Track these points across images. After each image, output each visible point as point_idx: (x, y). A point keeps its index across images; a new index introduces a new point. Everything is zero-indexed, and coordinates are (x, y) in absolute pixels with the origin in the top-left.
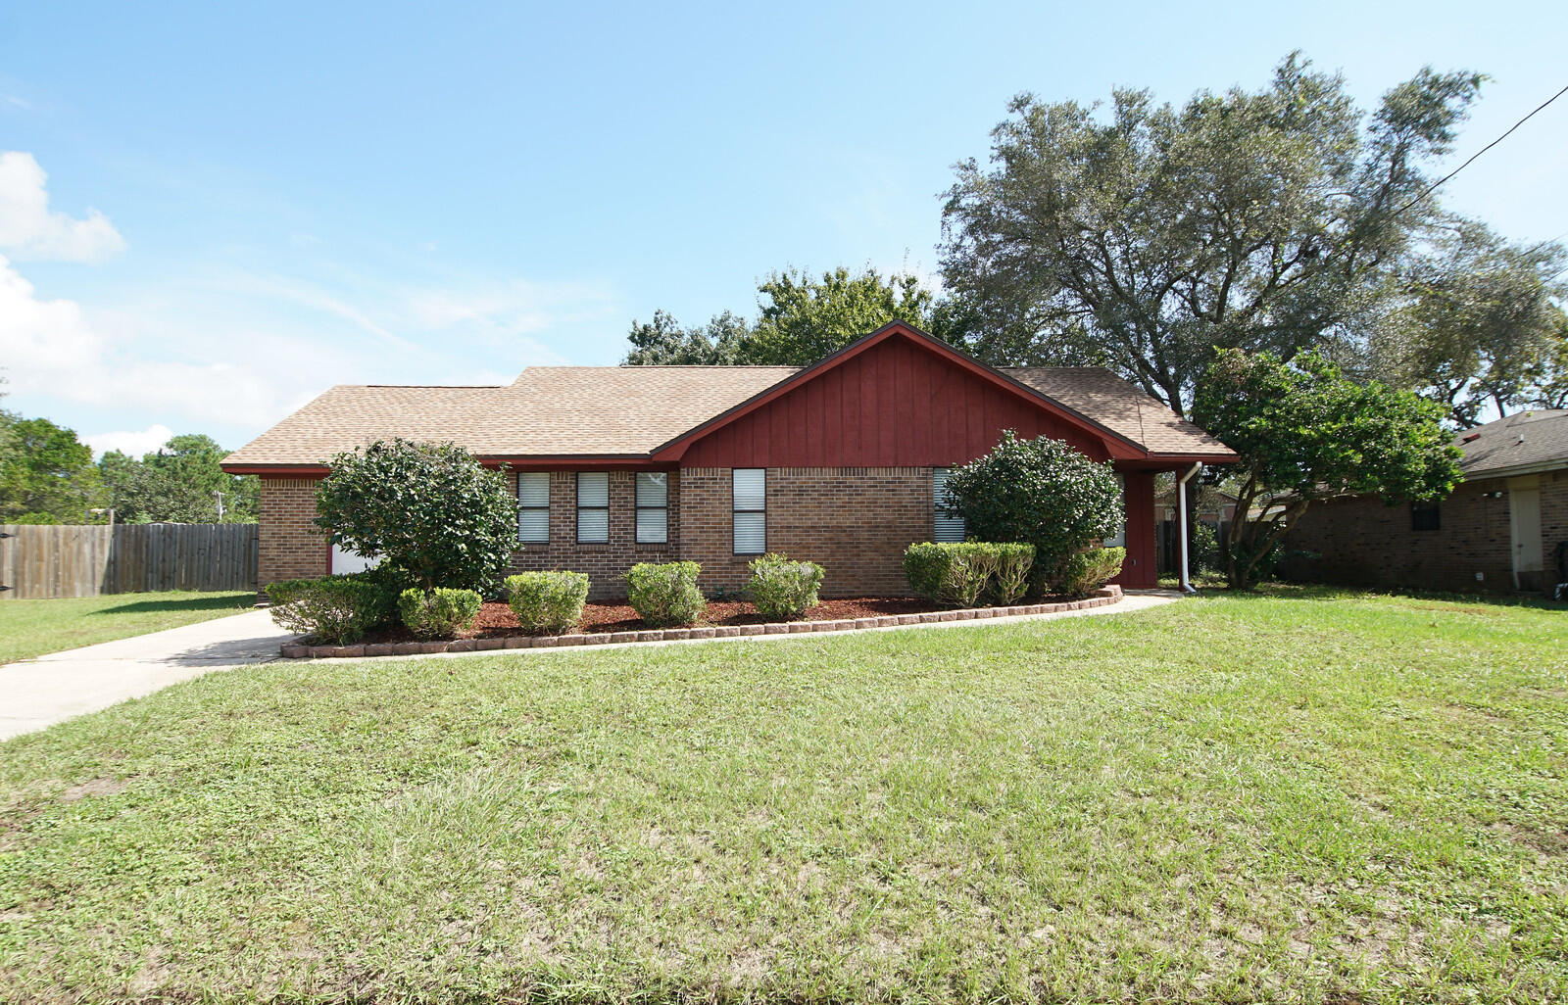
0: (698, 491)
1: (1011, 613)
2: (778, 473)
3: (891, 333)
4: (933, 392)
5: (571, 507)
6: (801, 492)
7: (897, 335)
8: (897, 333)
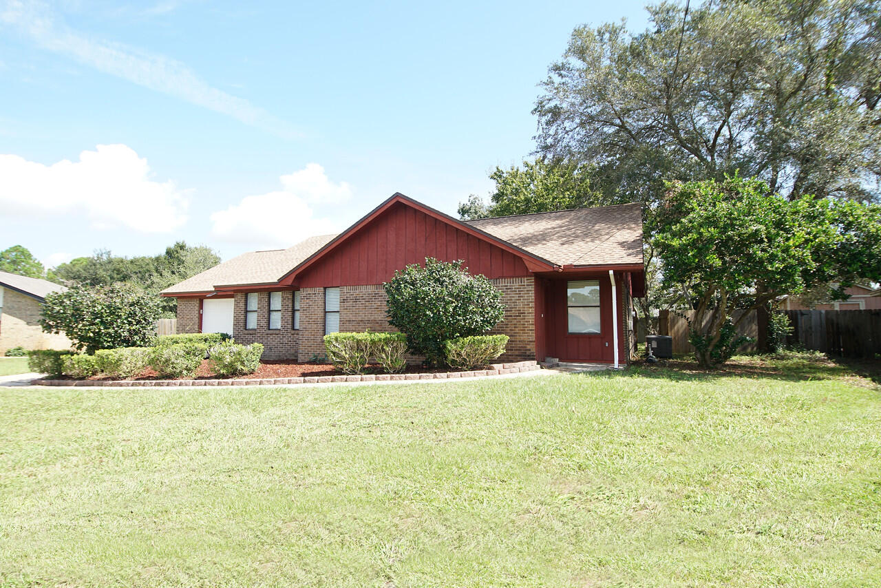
0: (308, 301)
1: (392, 378)
2: (345, 289)
3: (394, 201)
4: (427, 235)
5: (266, 310)
6: (356, 300)
7: (398, 202)
8: (398, 201)
